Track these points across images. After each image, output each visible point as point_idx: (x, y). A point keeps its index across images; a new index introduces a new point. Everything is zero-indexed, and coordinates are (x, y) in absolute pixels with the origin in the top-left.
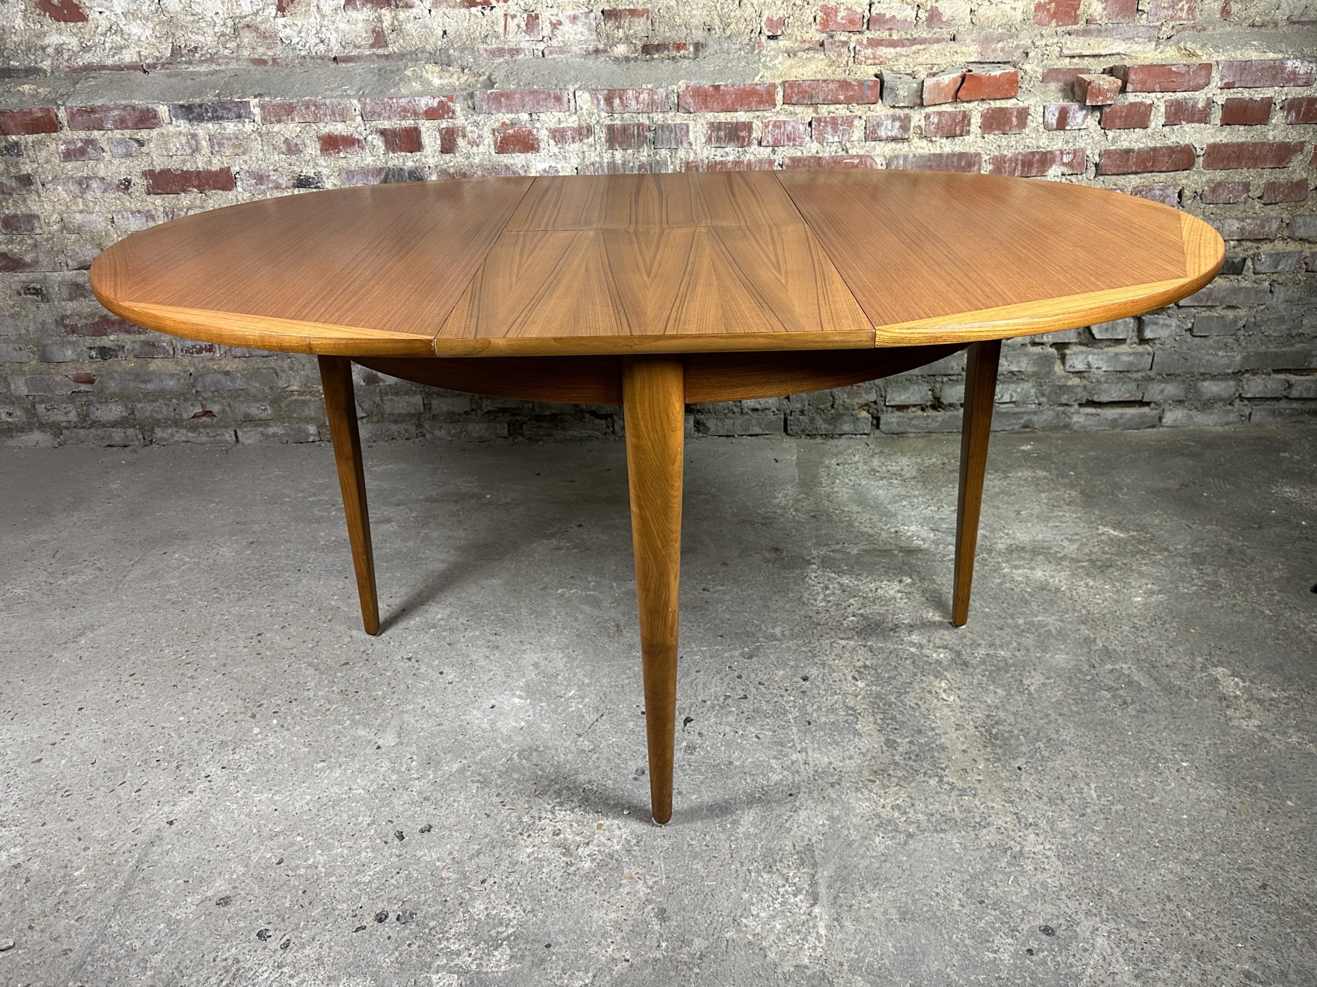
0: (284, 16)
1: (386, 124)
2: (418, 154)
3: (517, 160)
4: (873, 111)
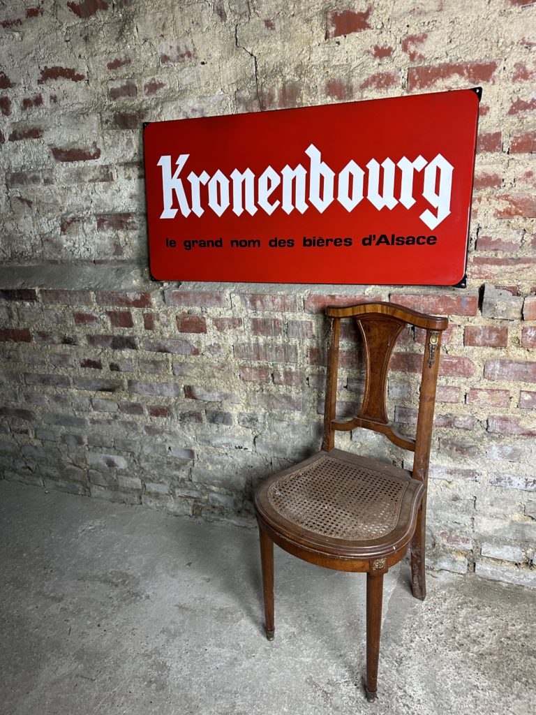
0: (65, 234)
1: (110, 309)
2: (132, 328)
3: (192, 337)
4: (471, 322)
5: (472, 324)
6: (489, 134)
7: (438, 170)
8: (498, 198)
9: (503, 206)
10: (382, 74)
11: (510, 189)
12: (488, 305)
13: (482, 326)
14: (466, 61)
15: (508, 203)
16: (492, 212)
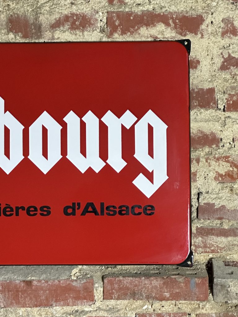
4: (203, 308)
5: (204, 311)
6: (202, 89)
7: (150, 129)
8: (218, 159)
9: (224, 168)
10: (77, 15)
11: (229, 149)
12: (219, 287)
13: (216, 313)
14: (171, 11)
15: (229, 165)
16: (212, 175)
